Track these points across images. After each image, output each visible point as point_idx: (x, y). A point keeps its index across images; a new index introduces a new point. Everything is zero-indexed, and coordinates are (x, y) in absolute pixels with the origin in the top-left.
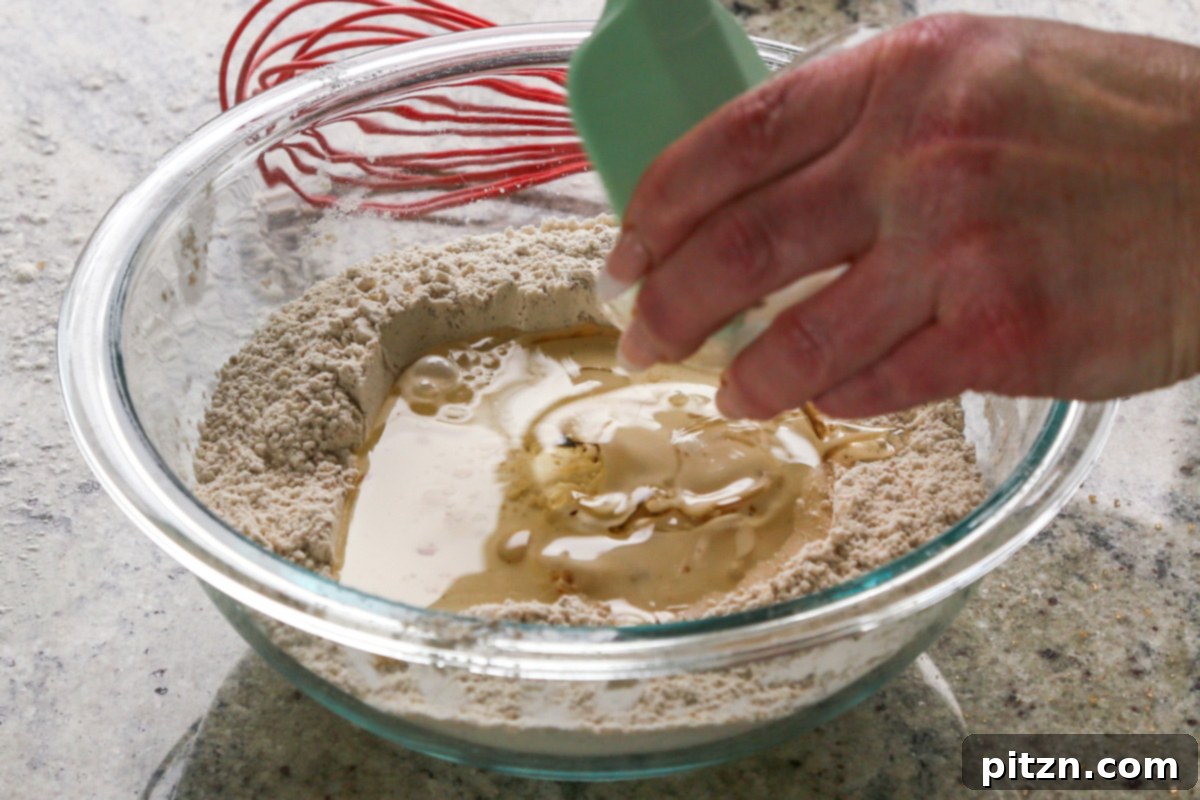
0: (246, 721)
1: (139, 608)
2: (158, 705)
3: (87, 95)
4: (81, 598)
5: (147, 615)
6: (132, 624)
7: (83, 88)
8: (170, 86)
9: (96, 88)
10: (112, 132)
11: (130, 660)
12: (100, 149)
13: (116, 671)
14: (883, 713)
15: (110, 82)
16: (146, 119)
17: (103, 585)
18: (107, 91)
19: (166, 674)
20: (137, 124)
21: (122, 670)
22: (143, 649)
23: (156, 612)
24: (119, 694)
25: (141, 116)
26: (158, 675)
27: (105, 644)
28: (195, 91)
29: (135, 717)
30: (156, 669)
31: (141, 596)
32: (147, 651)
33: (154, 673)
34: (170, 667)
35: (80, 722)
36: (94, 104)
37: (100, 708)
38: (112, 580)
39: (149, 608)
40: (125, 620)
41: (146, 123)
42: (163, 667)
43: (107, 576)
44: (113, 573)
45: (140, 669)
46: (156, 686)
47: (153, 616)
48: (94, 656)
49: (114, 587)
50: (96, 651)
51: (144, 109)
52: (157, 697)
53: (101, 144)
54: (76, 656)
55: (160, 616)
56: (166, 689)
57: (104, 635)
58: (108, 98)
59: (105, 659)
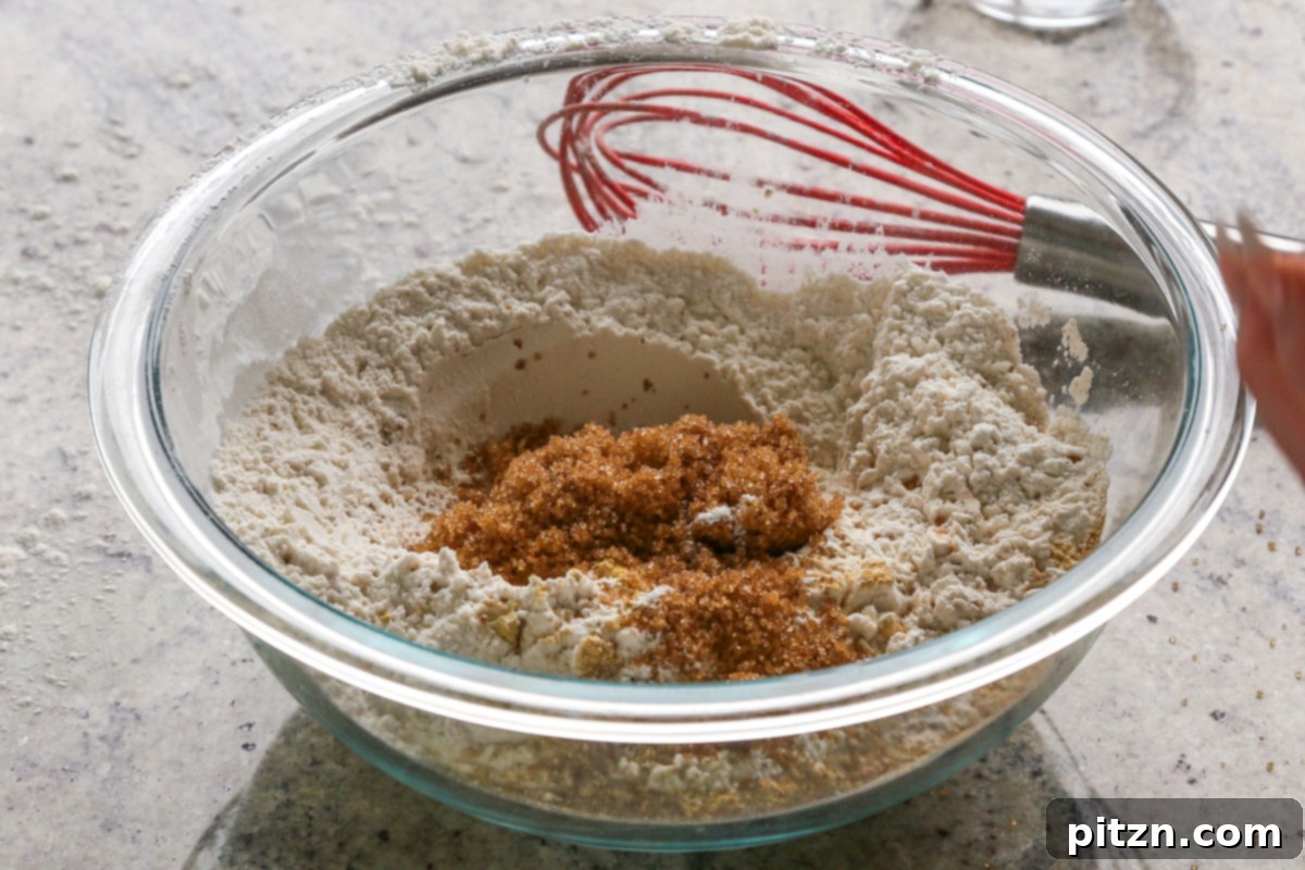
0: (341, 780)
1: (225, 655)
2: (245, 763)
3: (174, 93)
4: (162, 644)
5: (234, 663)
6: (218, 673)
7: (169, 85)
8: (265, 84)
9: (184, 86)
10: (202, 133)
11: (216, 711)
12: (187, 152)
13: (200, 724)
14: (1039, 779)
15: (198, 79)
16: (238, 119)
17: (186, 630)
18: (195, 88)
19: (254, 729)
20: (228, 126)
21: (205, 723)
22: (230, 701)
23: (244, 661)
24: (202, 749)
25: (232, 116)
26: (246, 729)
27: (187, 694)
28: (292, 89)
29: (219, 775)
30: (244, 722)
31: (227, 642)
32: (233, 703)
33: (241, 727)
34: (257, 720)
35: (159, 780)
36: (182, 103)
37: (181, 765)
38: (196, 624)
39: (236, 655)
40: (209, 668)
41: (238, 124)
42: (251, 721)
43: (190, 620)
44: (197, 618)
45: (226, 722)
46: (243, 742)
47: (240, 665)
48: (176, 708)
49: (198, 632)
50: (177, 703)
51: (236, 109)
52: (244, 753)
53: (189, 146)
54: (156, 708)
55: (248, 664)
56: (254, 745)
57: (186, 685)
58: (196, 97)
59: (187, 711)
